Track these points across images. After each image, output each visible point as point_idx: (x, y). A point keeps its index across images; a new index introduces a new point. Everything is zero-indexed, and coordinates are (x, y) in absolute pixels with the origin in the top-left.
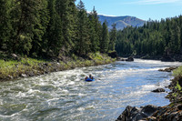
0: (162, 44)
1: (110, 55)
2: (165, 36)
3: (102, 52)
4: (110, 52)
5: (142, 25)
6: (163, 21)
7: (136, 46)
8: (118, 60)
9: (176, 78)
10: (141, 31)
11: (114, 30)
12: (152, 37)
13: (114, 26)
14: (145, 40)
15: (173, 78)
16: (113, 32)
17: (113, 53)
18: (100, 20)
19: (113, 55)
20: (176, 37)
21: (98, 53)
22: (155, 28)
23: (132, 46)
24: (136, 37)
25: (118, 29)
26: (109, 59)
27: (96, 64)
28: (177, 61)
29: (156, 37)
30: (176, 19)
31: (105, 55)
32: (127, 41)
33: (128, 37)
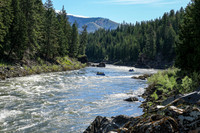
0: (136, 49)
1: (79, 60)
2: (140, 41)
3: (71, 56)
4: (80, 56)
5: (116, 28)
6: (137, 24)
7: (109, 50)
8: (88, 65)
9: (150, 87)
10: (114, 34)
11: (84, 33)
12: (126, 41)
13: (85, 28)
14: (118, 44)
15: (147, 86)
17: (83, 58)
18: (69, 21)
19: (83, 60)
21: (66, 58)
22: (129, 31)
23: (104, 50)
24: (108, 41)
25: (89, 31)
26: (78, 64)
27: (64, 70)
28: (152, 68)
29: (131, 42)
30: (151, 23)
31: (74, 60)
32: (99, 45)
33: (100, 41)
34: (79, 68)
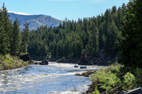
0: (79, 46)
1: (22, 58)
2: (82, 38)
3: (12, 55)
4: (22, 54)
5: (58, 25)
6: (80, 21)
7: (51, 48)
8: (30, 63)
9: (94, 84)
10: (57, 31)
12: (69, 38)
13: (27, 25)
14: (61, 42)
15: (91, 83)
16: (26, 32)
17: (26, 56)
19: (25, 58)
20: (94, 38)
21: (8, 56)
22: (71, 28)
23: (47, 48)
24: (51, 38)
25: (31, 29)
26: (20, 62)
27: (6, 68)
28: (95, 64)
29: (73, 38)
30: (94, 20)
31: (16, 58)
32: (41, 43)
33: (43, 38)
34: (21, 66)
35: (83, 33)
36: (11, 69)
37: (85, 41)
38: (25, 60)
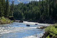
1: (10, 19)
2: (41, 9)
4: (10, 17)
5: (29, 3)
6: (40, 1)
7: (25, 14)
8: (14, 21)
12: (34, 9)
14: (30, 11)
16: (12, 6)
19: (11, 19)
20: (47, 10)
21: (3, 17)
23: (23, 14)
24: (25, 9)
26: (9, 21)
28: (47, 23)
29: (36, 10)
31: (7, 18)
32: (20, 11)
33: (21, 9)
34: (9, 23)
35: (41, 7)
36: (5, 24)
37: (42, 11)
38: (12, 20)
